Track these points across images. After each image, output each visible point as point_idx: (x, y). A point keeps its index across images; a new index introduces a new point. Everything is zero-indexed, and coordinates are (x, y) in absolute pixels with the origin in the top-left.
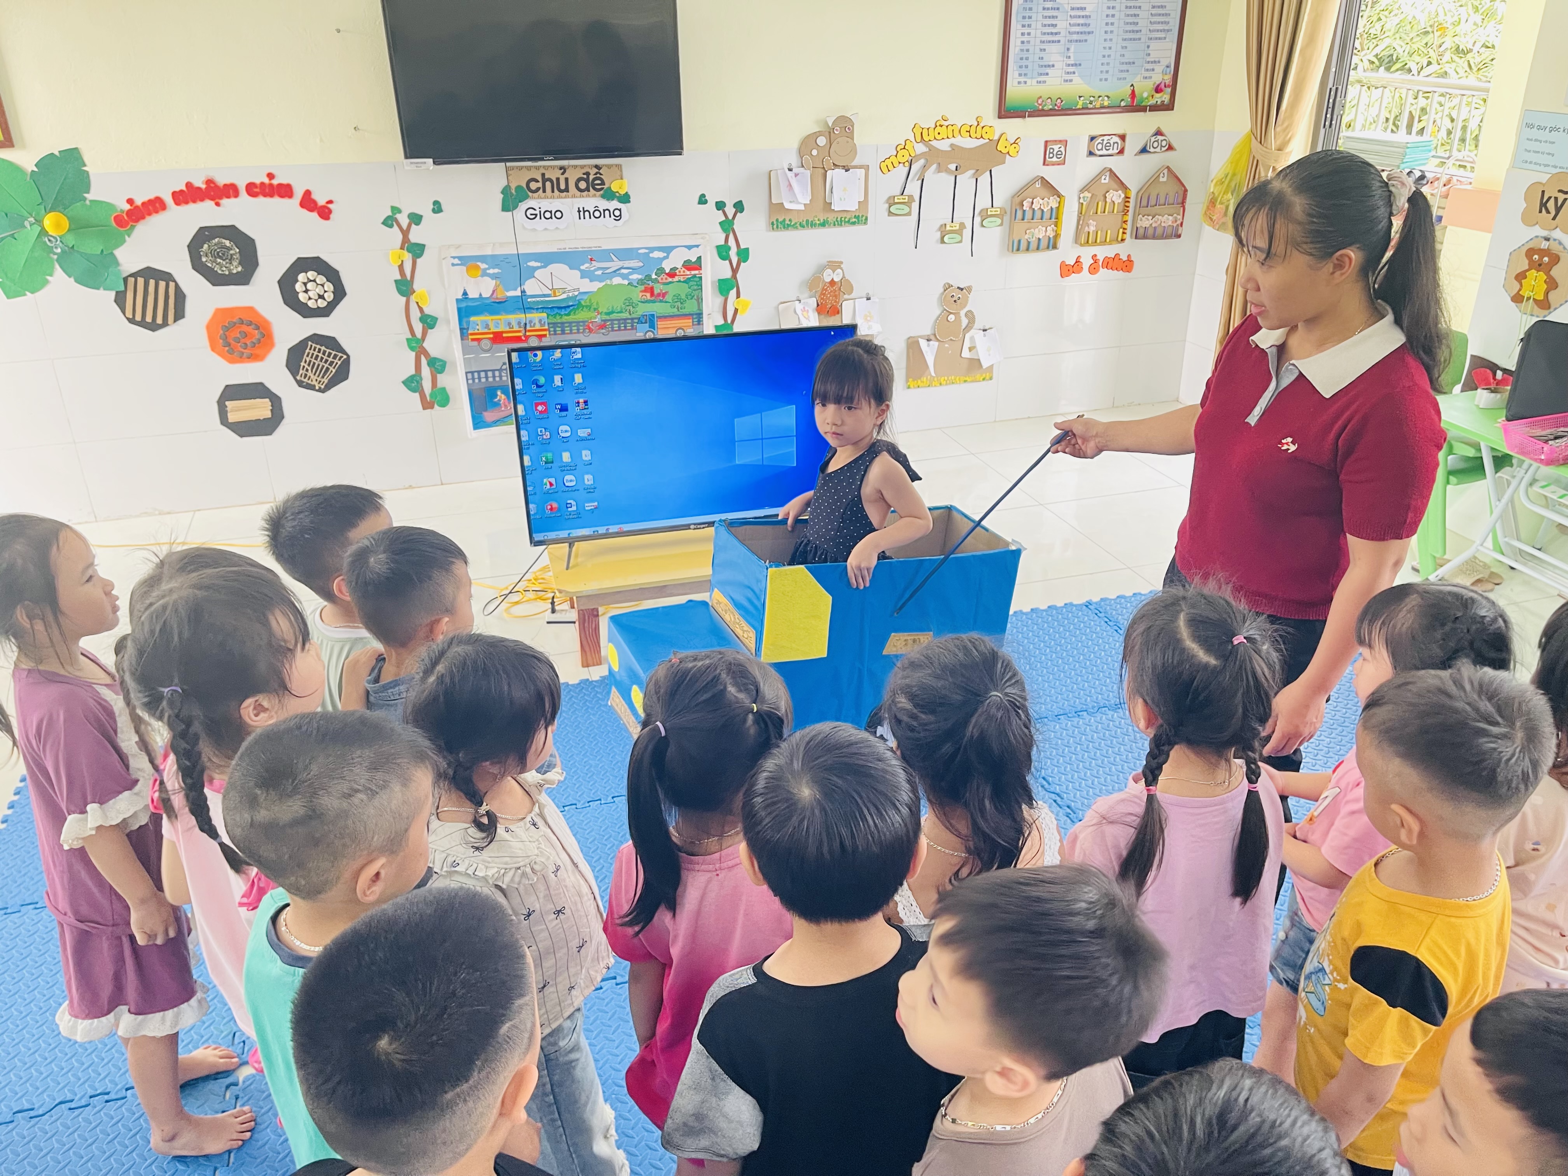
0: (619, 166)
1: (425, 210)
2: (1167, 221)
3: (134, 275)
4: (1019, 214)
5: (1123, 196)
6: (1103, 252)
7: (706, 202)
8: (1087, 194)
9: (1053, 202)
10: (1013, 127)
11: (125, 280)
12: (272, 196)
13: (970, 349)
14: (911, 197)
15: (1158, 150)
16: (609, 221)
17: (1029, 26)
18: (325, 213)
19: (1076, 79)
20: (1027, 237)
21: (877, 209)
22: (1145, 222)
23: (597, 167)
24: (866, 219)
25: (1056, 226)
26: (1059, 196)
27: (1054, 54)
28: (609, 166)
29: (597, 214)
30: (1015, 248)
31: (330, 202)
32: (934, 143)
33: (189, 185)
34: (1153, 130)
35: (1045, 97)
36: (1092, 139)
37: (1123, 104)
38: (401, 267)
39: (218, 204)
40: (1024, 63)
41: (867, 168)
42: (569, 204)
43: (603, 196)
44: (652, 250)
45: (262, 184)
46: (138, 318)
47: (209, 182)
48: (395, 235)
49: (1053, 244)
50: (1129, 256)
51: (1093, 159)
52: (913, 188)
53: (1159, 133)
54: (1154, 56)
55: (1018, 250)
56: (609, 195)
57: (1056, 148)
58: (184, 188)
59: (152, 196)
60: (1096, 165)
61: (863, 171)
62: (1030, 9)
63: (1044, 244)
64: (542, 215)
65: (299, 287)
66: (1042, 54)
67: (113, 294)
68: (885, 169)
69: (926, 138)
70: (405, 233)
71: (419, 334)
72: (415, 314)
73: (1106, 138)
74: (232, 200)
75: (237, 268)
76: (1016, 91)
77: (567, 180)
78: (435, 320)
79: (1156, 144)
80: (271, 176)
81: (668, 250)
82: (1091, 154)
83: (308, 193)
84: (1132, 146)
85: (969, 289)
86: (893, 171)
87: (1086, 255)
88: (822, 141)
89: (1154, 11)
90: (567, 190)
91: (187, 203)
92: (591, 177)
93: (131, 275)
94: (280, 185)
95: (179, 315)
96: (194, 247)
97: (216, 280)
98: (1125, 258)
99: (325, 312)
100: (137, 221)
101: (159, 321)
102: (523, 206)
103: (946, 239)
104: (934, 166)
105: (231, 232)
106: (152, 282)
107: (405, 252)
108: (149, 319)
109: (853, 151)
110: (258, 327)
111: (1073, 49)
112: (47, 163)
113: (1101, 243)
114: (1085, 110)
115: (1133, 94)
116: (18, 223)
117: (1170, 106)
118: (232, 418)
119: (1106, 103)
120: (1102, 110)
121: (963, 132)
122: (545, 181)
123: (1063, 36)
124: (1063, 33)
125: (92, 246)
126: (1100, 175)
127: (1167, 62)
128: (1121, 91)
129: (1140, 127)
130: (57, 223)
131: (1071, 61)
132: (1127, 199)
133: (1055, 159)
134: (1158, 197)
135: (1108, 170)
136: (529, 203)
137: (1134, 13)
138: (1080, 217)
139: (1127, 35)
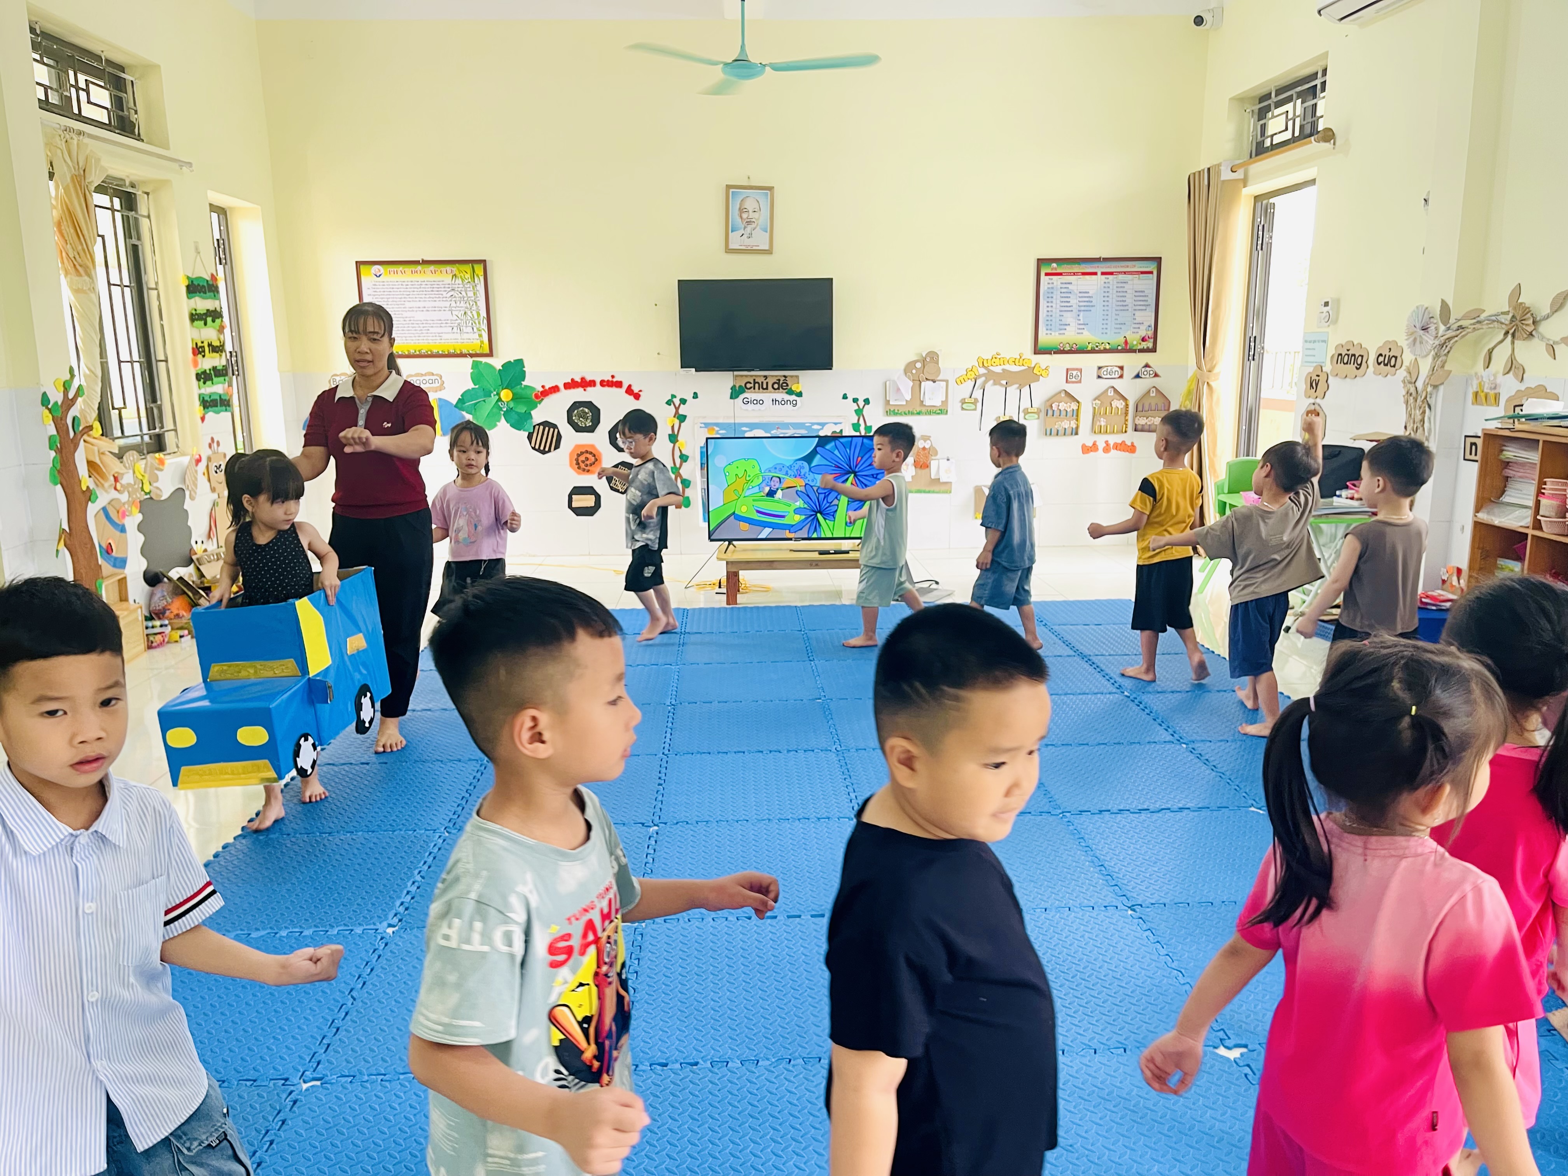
0: (797, 377)
1: (689, 396)
3: (539, 425)
4: (1050, 412)
5: (1124, 404)
6: (1113, 439)
7: (846, 398)
8: (1097, 401)
9: (1074, 406)
10: (1044, 360)
11: (534, 427)
12: (612, 387)
14: (976, 400)
15: (1148, 376)
16: (789, 407)
17: (1051, 302)
18: (637, 396)
19: (1085, 332)
20: (1057, 427)
21: (954, 406)
22: (1142, 421)
23: (785, 377)
24: (947, 411)
25: (1077, 421)
26: (1078, 402)
27: (1069, 318)
28: (792, 376)
29: (783, 402)
30: (1048, 433)
31: (641, 390)
32: (991, 368)
33: (572, 380)
34: (1143, 364)
35: (1064, 342)
36: (1100, 368)
37: (1119, 348)
38: (673, 427)
39: (585, 390)
40: (1049, 323)
41: (947, 381)
42: (767, 397)
43: (787, 393)
44: (813, 424)
45: (608, 381)
46: (537, 447)
47: (583, 379)
48: (672, 409)
49: (1075, 432)
50: (1132, 443)
51: (1100, 380)
52: (978, 394)
53: (1147, 366)
54: (1138, 320)
55: (1051, 434)
56: (791, 392)
57: (1075, 373)
58: (570, 381)
59: (554, 385)
60: (1104, 384)
61: (944, 383)
62: (1052, 293)
63: (1068, 431)
64: (752, 402)
66: (1061, 318)
67: (527, 434)
68: (959, 383)
69: (986, 365)
70: (677, 409)
71: (678, 466)
72: (677, 454)
73: (1109, 368)
74: (592, 388)
75: (589, 424)
76: (1045, 339)
77: (767, 383)
78: (687, 457)
79: (1146, 373)
80: (613, 377)
81: (823, 425)
82: (1099, 377)
83: (630, 386)
84: (1129, 374)
86: (964, 384)
87: (1101, 440)
88: (919, 365)
89: (1136, 294)
90: (767, 389)
91: (570, 389)
92: (781, 382)
93: (537, 425)
94: (617, 381)
95: (557, 447)
96: (570, 412)
97: (578, 429)
98: (1129, 444)
100: (545, 396)
101: (547, 449)
102: (742, 396)
104: (991, 382)
105: (590, 405)
106: (547, 429)
107: (676, 418)
108: (542, 448)
109: (938, 371)
110: (594, 456)
111: (1081, 314)
112: (507, 366)
113: (1110, 433)
114: (1093, 351)
115: (1126, 342)
116: (488, 394)
117: (1154, 350)
118: (574, 505)
119: (1108, 347)
120: (1105, 351)
121: (1010, 362)
122: (755, 383)
123: (1075, 308)
124: (1074, 306)
125: (522, 409)
126: (1107, 390)
127: (1148, 324)
128: (1118, 340)
129: (1133, 362)
130: (507, 396)
131: (1081, 322)
132: (1127, 406)
133: (1074, 380)
134: (1150, 405)
135: (1112, 387)
136: (745, 395)
137: (1122, 295)
138: (1094, 416)
139: (1119, 308)
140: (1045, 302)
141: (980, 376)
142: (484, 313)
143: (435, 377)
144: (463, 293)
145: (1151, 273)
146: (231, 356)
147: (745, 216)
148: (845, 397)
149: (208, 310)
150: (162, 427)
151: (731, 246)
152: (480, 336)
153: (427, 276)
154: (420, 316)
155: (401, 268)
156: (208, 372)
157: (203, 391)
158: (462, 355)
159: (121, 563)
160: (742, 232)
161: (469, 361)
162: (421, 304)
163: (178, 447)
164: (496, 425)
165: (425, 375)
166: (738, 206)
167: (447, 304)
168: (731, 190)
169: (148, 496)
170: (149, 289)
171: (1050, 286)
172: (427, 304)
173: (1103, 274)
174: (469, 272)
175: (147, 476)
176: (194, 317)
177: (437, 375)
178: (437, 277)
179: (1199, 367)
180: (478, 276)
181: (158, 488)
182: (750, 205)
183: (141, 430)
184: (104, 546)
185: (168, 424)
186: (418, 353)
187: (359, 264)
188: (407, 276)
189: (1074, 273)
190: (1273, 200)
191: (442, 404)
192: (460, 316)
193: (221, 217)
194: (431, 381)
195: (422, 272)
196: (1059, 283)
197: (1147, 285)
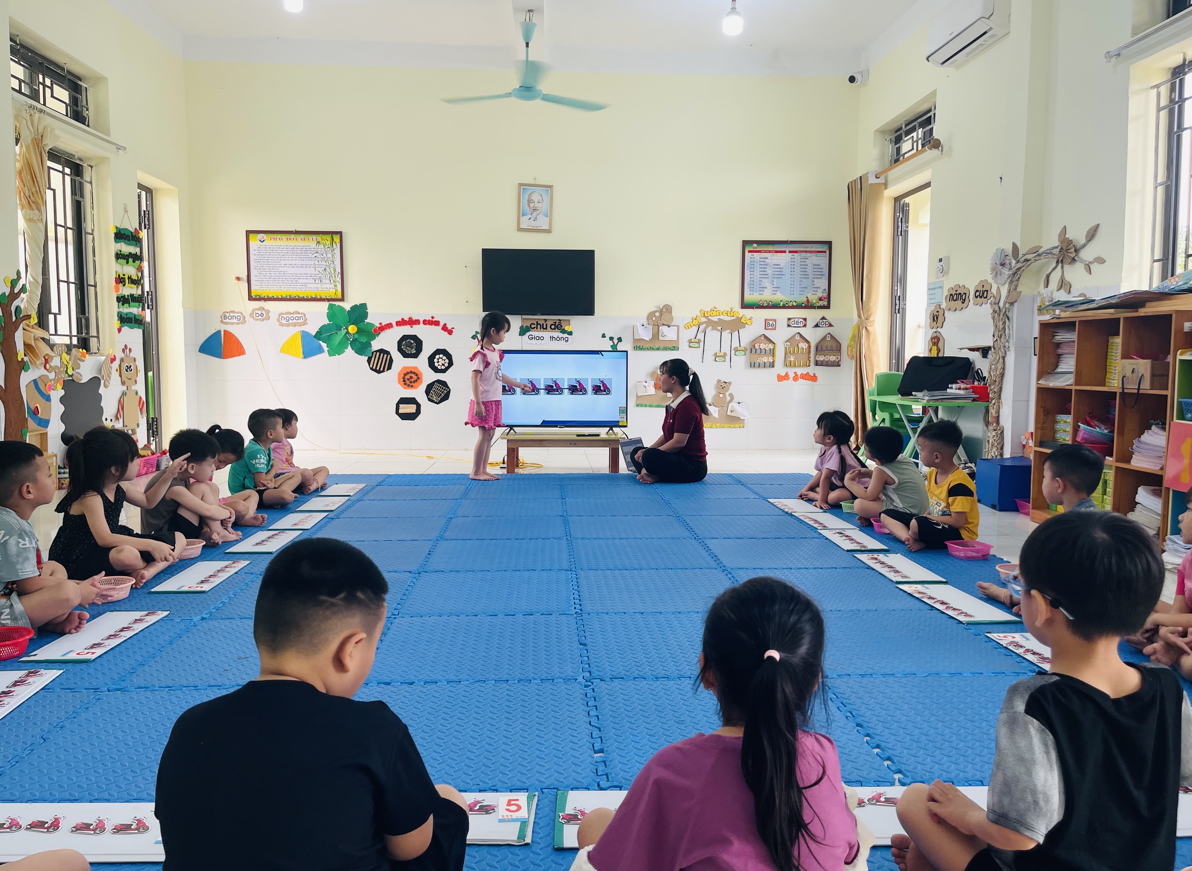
0: (569, 320)
2: (833, 358)
3: (376, 351)
4: (754, 350)
5: (807, 345)
6: (800, 371)
7: (605, 337)
8: (788, 343)
9: (771, 346)
10: (749, 313)
11: (373, 353)
12: (432, 325)
13: (731, 411)
14: (699, 340)
15: (824, 326)
16: (563, 342)
17: (753, 271)
18: (450, 332)
19: (778, 294)
20: (758, 361)
21: (683, 344)
22: (821, 358)
23: (559, 320)
24: (678, 348)
25: (773, 357)
26: (774, 343)
27: (766, 283)
28: (565, 320)
29: (558, 339)
31: (453, 328)
32: (710, 318)
33: (403, 319)
34: (821, 317)
35: (763, 300)
36: (789, 319)
37: (803, 305)
39: (411, 327)
40: (752, 286)
41: (678, 326)
42: (547, 334)
43: (561, 332)
45: (429, 320)
46: (374, 368)
47: (410, 318)
49: (772, 365)
50: (815, 374)
51: (790, 328)
52: (700, 336)
53: (823, 318)
54: (816, 285)
55: (754, 366)
56: (564, 331)
57: (771, 322)
58: (401, 320)
59: (389, 323)
60: (793, 331)
61: (676, 327)
62: (754, 265)
63: (767, 365)
64: (535, 338)
65: (436, 360)
66: (761, 283)
67: (367, 358)
68: (687, 328)
69: (706, 315)
73: (796, 319)
74: (417, 326)
75: (414, 351)
76: (749, 298)
77: (546, 324)
79: (823, 323)
80: (433, 317)
82: (789, 326)
83: (445, 324)
84: (810, 323)
85: (730, 383)
86: (691, 329)
87: (791, 372)
88: (657, 314)
89: (815, 267)
90: (546, 329)
91: (400, 325)
92: (557, 324)
94: (435, 321)
95: (389, 368)
96: (400, 343)
97: (405, 355)
98: (812, 375)
99: (444, 371)
100: (381, 331)
101: (381, 370)
102: (528, 334)
103: (717, 359)
104: (710, 327)
105: (415, 338)
106: (382, 354)
108: (378, 369)
110: (417, 375)
111: (775, 281)
112: (354, 308)
113: (798, 366)
114: (784, 307)
115: (808, 301)
116: (339, 328)
117: (828, 307)
118: (401, 411)
119: (795, 304)
120: (793, 307)
121: (724, 313)
122: (537, 324)
123: (770, 276)
124: (770, 274)
125: (364, 340)
126: (795, 336)
127: (824, 288)
128: (802, 299)
129: (813, 315)
130: (353, 329)
131: (775, 286)
132: (810, 347)
133: (770, 327)
134: (827, 347)
135: (799, 333)
136: (530, 333)
137: (804, 267)
138: (786, 354)
139: (802, 276)
140: (749, 271)
141: (702, 323)
142: (338, 270)
143: (301, 315)
144: (324, 255)
145: (825, 252)
146: (148, 295)
147: (532, 205)
149: (130, 253)
150: (88, 333)
151: (522, 226)
152: (335, 286)
153: (298, 242)
154: (291, 271)
155: (279, 236)
156: (126, 297)
157: (121, 310)
158: (321, 300)
159: (45, 423)
160: (530, 216)
161: (326, 304)
162: (293, 262)
163: (98, 349)
164: (344, 352)
165: (293, 313)
166: (527, 198)
167: (312, 262)
168: (522, 187)
169: (71, 378)
170: (86, 233)
171: (752, 260)
172: (297, 262)
173: (790, 252)
174: (329, 240)
175: (71, 363)
176: (119, 256)
177: (302, 314)
178: (306, 243)
179: (859, 316)
180: (335, 243)
181: (79, 373)
182: (536, 197)
183: (71, 332)
184: (32, 407)
185: (93, 332)
186: (288, 297)
187: (248, 233)
188: (283, 242)
189: (769, 251)
190: (907, 200)
191: (305, 335)
192: (321, 271)
193: (148, 194)
194: (297, 318)
195: (295, 239)
196: (758, 258)
197: (822, 260)
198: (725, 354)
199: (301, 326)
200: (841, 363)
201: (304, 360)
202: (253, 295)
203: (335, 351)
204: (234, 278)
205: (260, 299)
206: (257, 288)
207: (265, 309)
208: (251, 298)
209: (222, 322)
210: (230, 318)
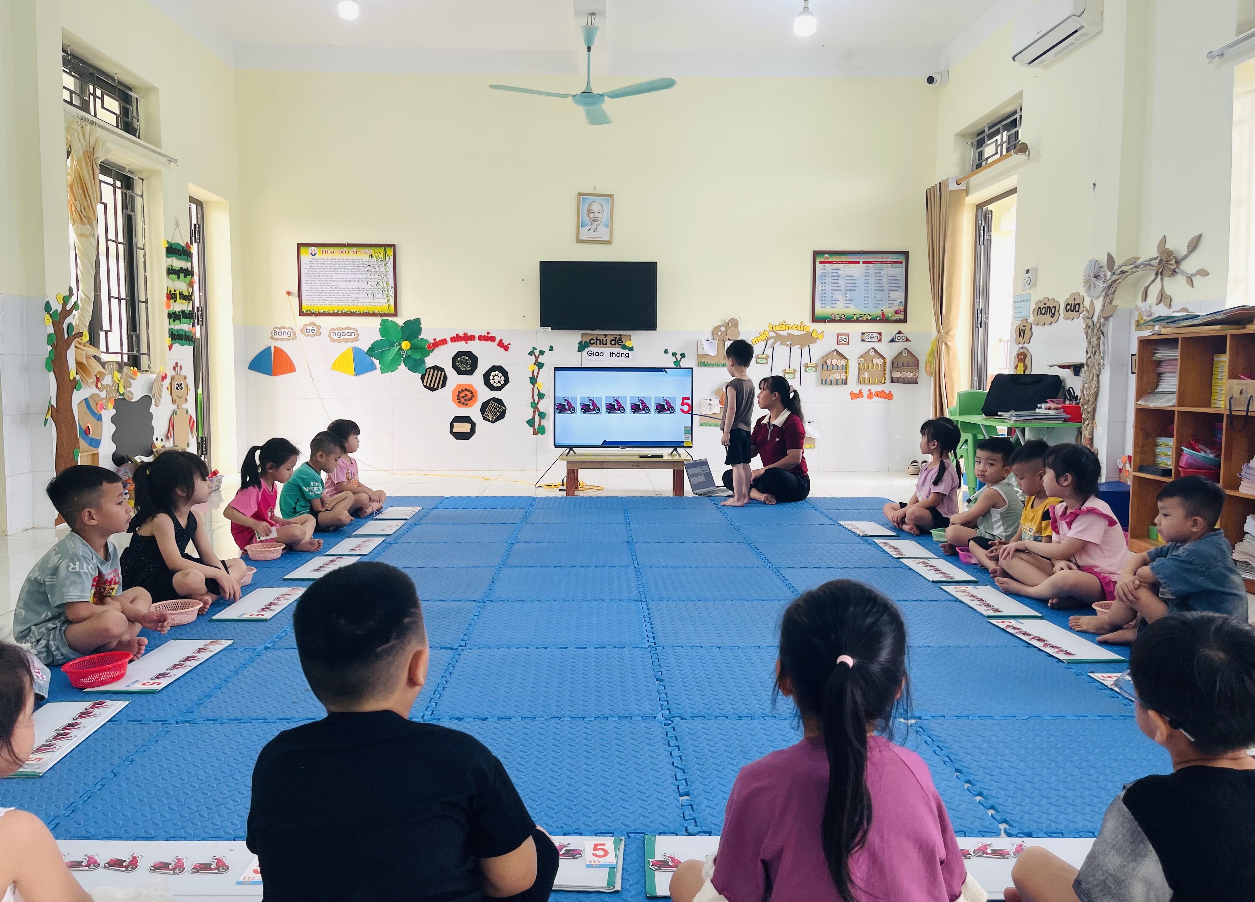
0: (630, 336)
1: (546, 349)
2: (910, 375)
3: (430, 368)
4: (825, 367)
5: (883, 361)
6: (875, 388)
7: (668, 353)
8: (862, 359)
9: (843, 362)
10: (820, 327)
11: (426, 370)
12: (487, 341)
14: (767, 356)
15: (901, 340)
16: (623, 358)
17: (825, 283)
18: (506, 348)
19: (851, 306)
20: (830, 378)
22: (897, 375)
23: (620, 335)
25: (846, 373)
26: (847, 359)
27: (838, 295)
28: (625, 335)
29: (618, 355)
30: (824, 383)
31: (509, 344)
32: (779, 332)
33: (457, 335)
34: (897, 331)
35: (835, 314)
36: (863, 334)
37: (878, 318)
38: (533, 372)
39: (466, 343)
40: (823, 299)
42: (606, 350)
43: (621, 348)
45: (485, 336)
46: (428, 385)
47: (465, 334)
48: (533, 359)
49: (845, 382)
50: (890, 391)
51: (863, 343)
52: (769, 352)
53: (900, 332)
54: (892, 298)
55: (826, 384)
56: (624, 347)
57: (843, 337)
58: (455, 336)
59: (443, 338)
60: (867, 346)
62: (825, 276)
63: (840, 382)
64: (595, 354)
65: (491, 378)
66: (833, 295)
67: (421, 375)
69: (774, 329)
70: (537, 358)
71: (536, 401)
72: (536, 392)
73: (871, 334)
74: (472, 342)
75: (469, 368)
76: (820, 310)
77: (606, 340)
78: (544, 395)
79: (899, 338)
80: (488, 333)
82: (863, 340)
83: (501, 340)
84: (886, 338)
87: (865, 389)
88: (723, 329)
89: (890, 278)
90: (606, 344)
91: (455, 341)
92: (617, 339)
93: (429, 368)
94: (491, 337)
95: (443, 386)
96: (454, 359)
97: (460, 372)
98: (888, 392)
99: (499, 389)
100: (436, 347)
101: (435, 387)
102: (587, 350)
104: (779, 342)
105: (470, 354)
106: (436, 371)
107: (536, 366)
108: (432, 386)
110: (472, 393)
111: (848, 294)
112: (408, 323)
113: (872, 384)
114: (858, 321)
115: (883, 314)
116: (392, 344)
117: (904, 321)
118: (455, 430)
119: (869, 318)
120: (867, 321)
121: (794, 328)
122: (597, 339)
123: (842, 288)
124: (843, 286)
125: (417, 356)
126: (869, 351)
127: (900, 301)
128: (877, 313)
129: (888, 330)
130: (406, 346)
131: (848, 298)
132: (885, 363)
133: (843, 342)
134: (903, 363)
135: (873, 348)
136: (589, 349)
137: (879, 279)
138: (859, 370)
139: (877, 288)
140: (820, 283)
141: (771, 338)
142: (392, 284)
143: (353, 331)
144: (377, 268)
145: (901, 262)
146: (198, 311)
147: (591, 215)
148: (666, 352)
149: (182, 268)
151: (581, 238)
152: (388, 300)
153: (350, 255)
154: (343, 285)
155: (330, 249)
156: (177, 313)
157: (172, 327)
158: (374, 315)
159: (96, 443)
160: (589, 227)
161: (379, 320)
162: (345, 276)
163: (149, 366)
164: (397, 369)
165: (345, 329)
166: (587, 208)
167: (365, 276)
168: (582, 197)
169: (121, 397)
170: (138, 248)
171: (824, 271)
172: (349, 276)
173: (864, 262)
174: (382, 253)
175: (122, 381)
176: (171, 272)
177: (354, 329)
178: (358, 256)
179: (938, 331)
180: (388, 256)
181: (130, 392)
182: (595, 207)
183: (121, 349)
184: (83, 428)
185: (144, 349)
186: (340, 312)
187: (299, 246)
188: (335, 255)
189: (842, 262)
190: (990, 207)
191: (357, 352)
192: (373, 285)
193: (199, 207)
194: (349, 334)
195: (347, 252)
196: (830, 269)
197: (899, 271)
198: (795, 371)
199: (353, 342)
200: (919, 380)
201: (356, 377)
202: (304, 310)
203: (389, 367)
204: (285, 293)
205: (311, 314)
206: (307, 303)
207: (316, 324)
208: (301, 313)
209: (272, 338)
210: (280, 334)
